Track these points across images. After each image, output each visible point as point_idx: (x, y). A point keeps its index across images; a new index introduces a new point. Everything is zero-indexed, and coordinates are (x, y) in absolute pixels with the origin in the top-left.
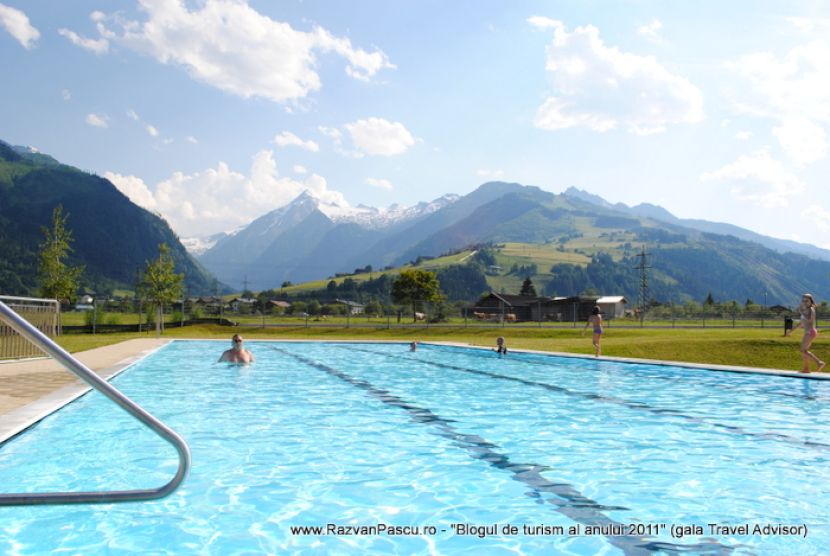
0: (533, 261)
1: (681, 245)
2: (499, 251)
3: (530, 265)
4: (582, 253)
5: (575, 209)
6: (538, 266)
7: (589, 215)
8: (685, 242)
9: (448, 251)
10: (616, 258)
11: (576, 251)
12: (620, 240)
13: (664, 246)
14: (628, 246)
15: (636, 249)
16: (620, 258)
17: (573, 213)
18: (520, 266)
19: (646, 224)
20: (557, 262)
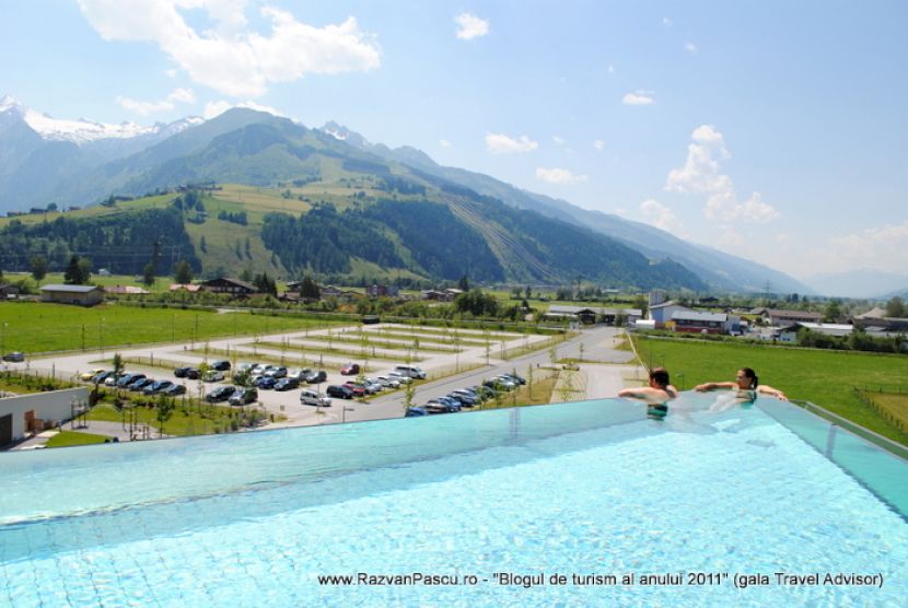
0: (245, 207)
1: (419, 197)
2: (210, 195)
3: (238, 212)
4: (307, 201)
5: (325, 148)
6: (249, 214)
7: (339, 156)
8: (424, 194)
9: (154, 190)
10: (340, 209)
11: (301, 198)
12: (357, 187)
13: (401, 197)
14: (362, 195)
15: (370, 199)
16: (344, 209)
17: (321, 152)
18: (228, 214)
19: (397, 172)
20: (270, 211)
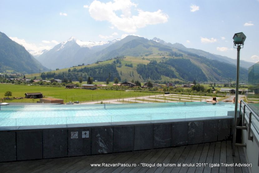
0: (132, 62)
1: (181, 58)
2: (123, 59)
3: (130, 64)
4: (149, 60)
5: (153, 45)
6: (133, 64)
7: (158, 47)
8: (182, 56)
9: (108, 59)
10: (158, 62)
11: (147, 59)
12: (163, 56)
13: (175, 58)
14: (164, 58)
15: (167, 59)
16: (159, 62)
18: (128, 64)
19: (174, 50)
20: (139, 63)
